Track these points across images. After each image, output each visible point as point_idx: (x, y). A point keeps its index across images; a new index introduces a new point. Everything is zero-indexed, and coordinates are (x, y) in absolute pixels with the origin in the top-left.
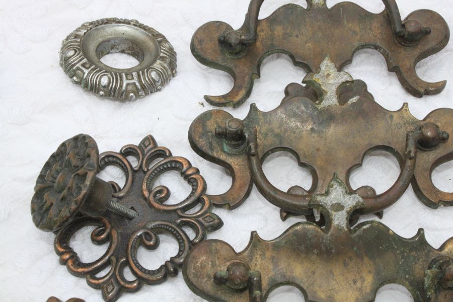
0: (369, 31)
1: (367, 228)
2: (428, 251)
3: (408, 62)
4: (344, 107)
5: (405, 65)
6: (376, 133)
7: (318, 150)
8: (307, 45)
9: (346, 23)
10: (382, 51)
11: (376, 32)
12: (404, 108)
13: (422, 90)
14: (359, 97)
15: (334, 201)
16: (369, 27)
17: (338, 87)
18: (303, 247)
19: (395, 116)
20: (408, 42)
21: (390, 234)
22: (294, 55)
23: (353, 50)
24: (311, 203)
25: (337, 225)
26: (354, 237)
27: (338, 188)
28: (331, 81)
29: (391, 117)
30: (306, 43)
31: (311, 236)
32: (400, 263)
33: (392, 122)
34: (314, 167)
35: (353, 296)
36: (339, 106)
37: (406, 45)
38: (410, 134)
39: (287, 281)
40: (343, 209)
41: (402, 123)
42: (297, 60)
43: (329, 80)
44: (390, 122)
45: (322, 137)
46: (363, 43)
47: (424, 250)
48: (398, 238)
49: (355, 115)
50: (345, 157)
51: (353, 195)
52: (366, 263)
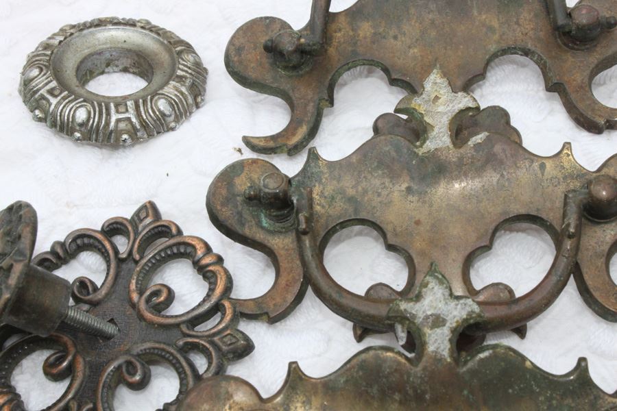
0: (516, 26)
1: (486, 357)
2: (595, 398)
3: (579, 75)
4: (462, 151)
5: (574, 80)
6: (515, 194)
7: (418, 223)
8: (411, 51)
9: (475, 13)
10: (535, 58)
11: (527, 27)
12: (565, 151)
13: (602, 122)
14: (487, 134)
15: (429, 310)
16: (515, 20)
17: (453, 118)
18: (375, 390)
19: (549, 164)
20: (578, 43)
21: (526, 368)
22: (389, 68)
23: (487, 56)
24: (390, 315)
25: (433, 352)
26: (464, 373)
27: (436, 288)
28: (441, 109)
29: (542, 166)
30: (410, 47)
31: (388, 370)
33: (543, 175)
34: (410, 251)
36: (454, 149)
37: (576, 47)
38: (570, 195)
40: (444, 325)
41: (560, 175)
42: (394, 76)
43: (438, 106)
44: (540, 176)
45: (424, 202)
46: (504, 46)
47: (587, 394)
48: (541, 375)
49: (479, 164)
50: (461, 234)
51: (462, 301)
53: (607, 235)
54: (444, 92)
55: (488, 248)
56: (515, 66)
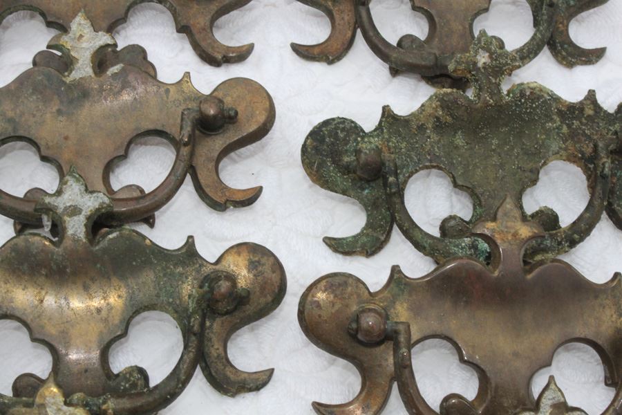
1: (114, 238)
2: (200, 266)
3: (202, 19)
4: (101, 79)
5: (198, 23)
6: (145, 114)
7: (66, 138)
10: (168, 5)
12: (186, 79)
13: (219, 57)
14: (122, 65)
15: (68, 202)
17: (94, 53)
18: (25, 267)
19: (172, 90)
21: (146, 245)
22: (45, 12)
23: (128, 4)
24: (37, 207)
25: (72, 235)
26: (96, 251)
27: (74, 184)
28: (84, 45)
29: (167, 91)
31: (36, 251)
32: (162, 283)
33: (168, 98)
34: (60, 161)
35: (95, 329)
36: (95, 78)
38: (186, 113)
39: (4, 313)
40: (80, 214)
41: (181, 98)
42: (50, 19)
43: (82, 43)
44: (165, 99)
45: (72, 121)
47: (194, 263)
48: (158, 250)
49: (117, 90)
50: (102, 147)
51: (95, 195)
52: (115, 284)
53: (217, 143)
54: (87, 30)
55: (124, 156)
56: (155, 12)
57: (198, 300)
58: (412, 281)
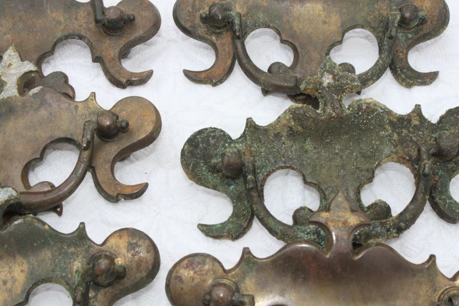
0: (75, 21)
1: (19, 224)
2: (89, 247)
3: (112, 51)
4: (24, 98)
5: (109, 55)
6: (58, 125)
8: (6, 36)
9: (49, 13)
10: (86, 41)
11: (82, 21)
12: (92, 98)
13: (124, 81)
14: (41, 87)
16: (75, 17)
17: (20, 78)
19: (81, 106)
20: (111, 31)
21: (45, 229)
23: (55, 40)
26: (5, 233)
28: (13, 71)
29: (76, 107)
30: (5, 34)
32: (57, 260)
35: (1, 297)
36: (20, 97)
37: (111, 34)
41: (87, 113)
43: (11, 70)
44: (75, 113)
46: (66, 33)
47: (84, 245)
48: (55, 234)
49: (36, 106)
50: (23, 151)
51: (5, 189)
52: (19, 261)
53: (112, 149)
54: (16, 60)
55: (41, 159)
56: (79, 47)
57: (82, 275)
58: (259, 261)
